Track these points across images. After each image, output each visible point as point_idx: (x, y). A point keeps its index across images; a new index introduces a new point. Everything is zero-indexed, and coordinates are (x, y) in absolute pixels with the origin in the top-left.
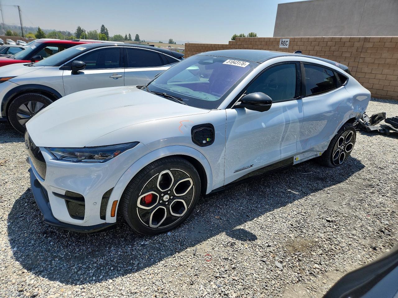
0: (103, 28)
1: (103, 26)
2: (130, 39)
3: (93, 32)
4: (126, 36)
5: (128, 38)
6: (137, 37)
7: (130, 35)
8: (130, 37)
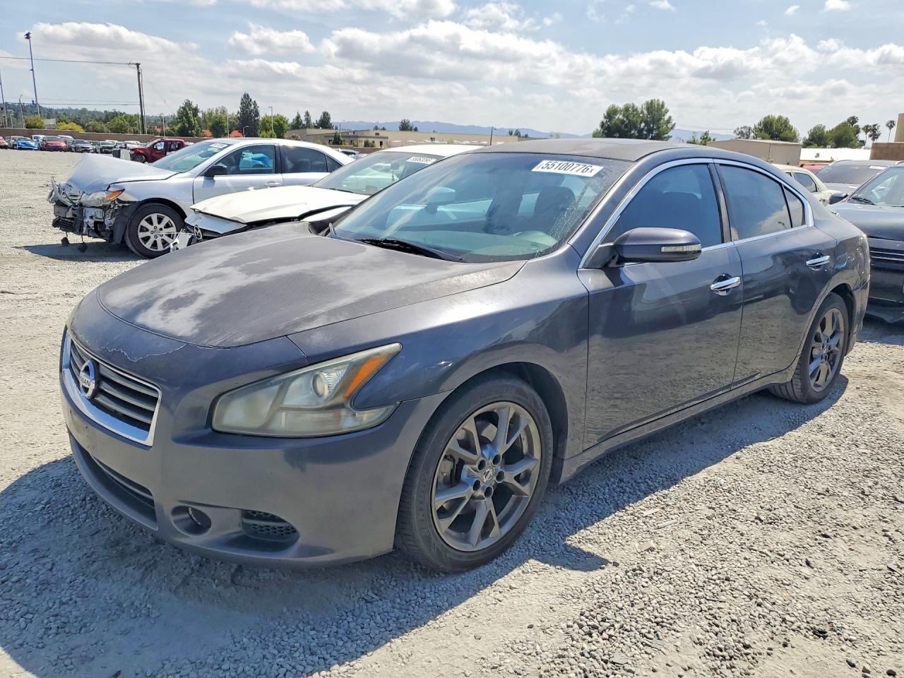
0: (246, 101)
1: (246, 96)
2: (308, 125)
3: (217, 110)
4: (298, 117)
5: (304, 122)
6: (325, 117)
7: (307, 114)
8: (308, 120)
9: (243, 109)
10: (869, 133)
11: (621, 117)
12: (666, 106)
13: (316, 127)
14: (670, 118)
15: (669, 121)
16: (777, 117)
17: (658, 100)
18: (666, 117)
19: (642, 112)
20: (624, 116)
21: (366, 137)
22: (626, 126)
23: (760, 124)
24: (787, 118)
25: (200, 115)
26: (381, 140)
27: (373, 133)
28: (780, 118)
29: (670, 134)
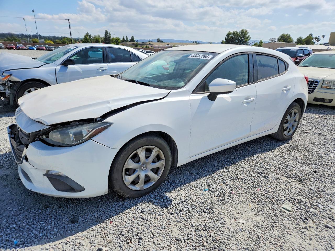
0: (106, 33)
1: (106, 31)
2: (127, 41)
3: (97, 36)
4: (124, 38)
5: (126, 40)
6: (132, 38)
7: (127, 37)
8: (127, 39)
9: (105, 35)
10: (316, 39)
11: (232, 36)
12: (248, 31)
13: (130, 41)
14: (249, 36)
15: (248, 37)
16: (286, 34)
17: (245, 29)
18: (248, 35)
19: (239, 34)
20: (233, 35)
21: (146, 44)
22: (234, 39)
23: (280, 37)
24: (290, 35)
25: (92, 37)
26: (151, 45)
27: (148, 43)
28: (287, 35)
29: (249, 41)
